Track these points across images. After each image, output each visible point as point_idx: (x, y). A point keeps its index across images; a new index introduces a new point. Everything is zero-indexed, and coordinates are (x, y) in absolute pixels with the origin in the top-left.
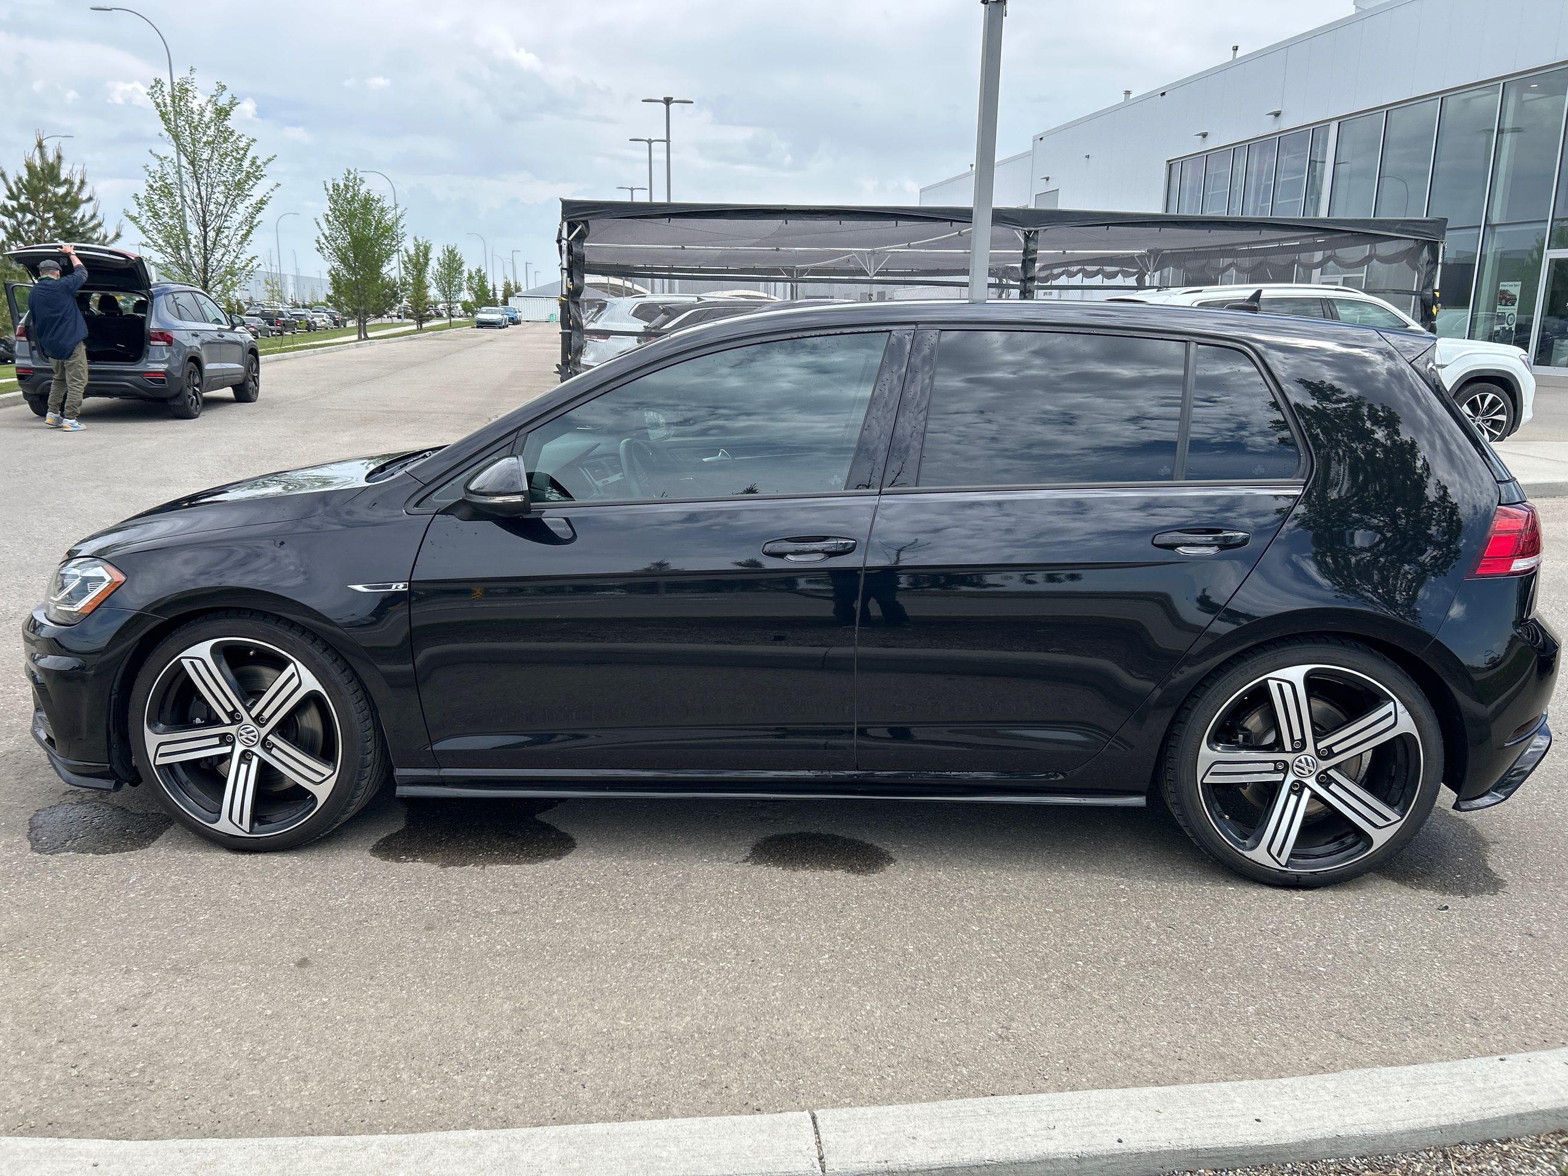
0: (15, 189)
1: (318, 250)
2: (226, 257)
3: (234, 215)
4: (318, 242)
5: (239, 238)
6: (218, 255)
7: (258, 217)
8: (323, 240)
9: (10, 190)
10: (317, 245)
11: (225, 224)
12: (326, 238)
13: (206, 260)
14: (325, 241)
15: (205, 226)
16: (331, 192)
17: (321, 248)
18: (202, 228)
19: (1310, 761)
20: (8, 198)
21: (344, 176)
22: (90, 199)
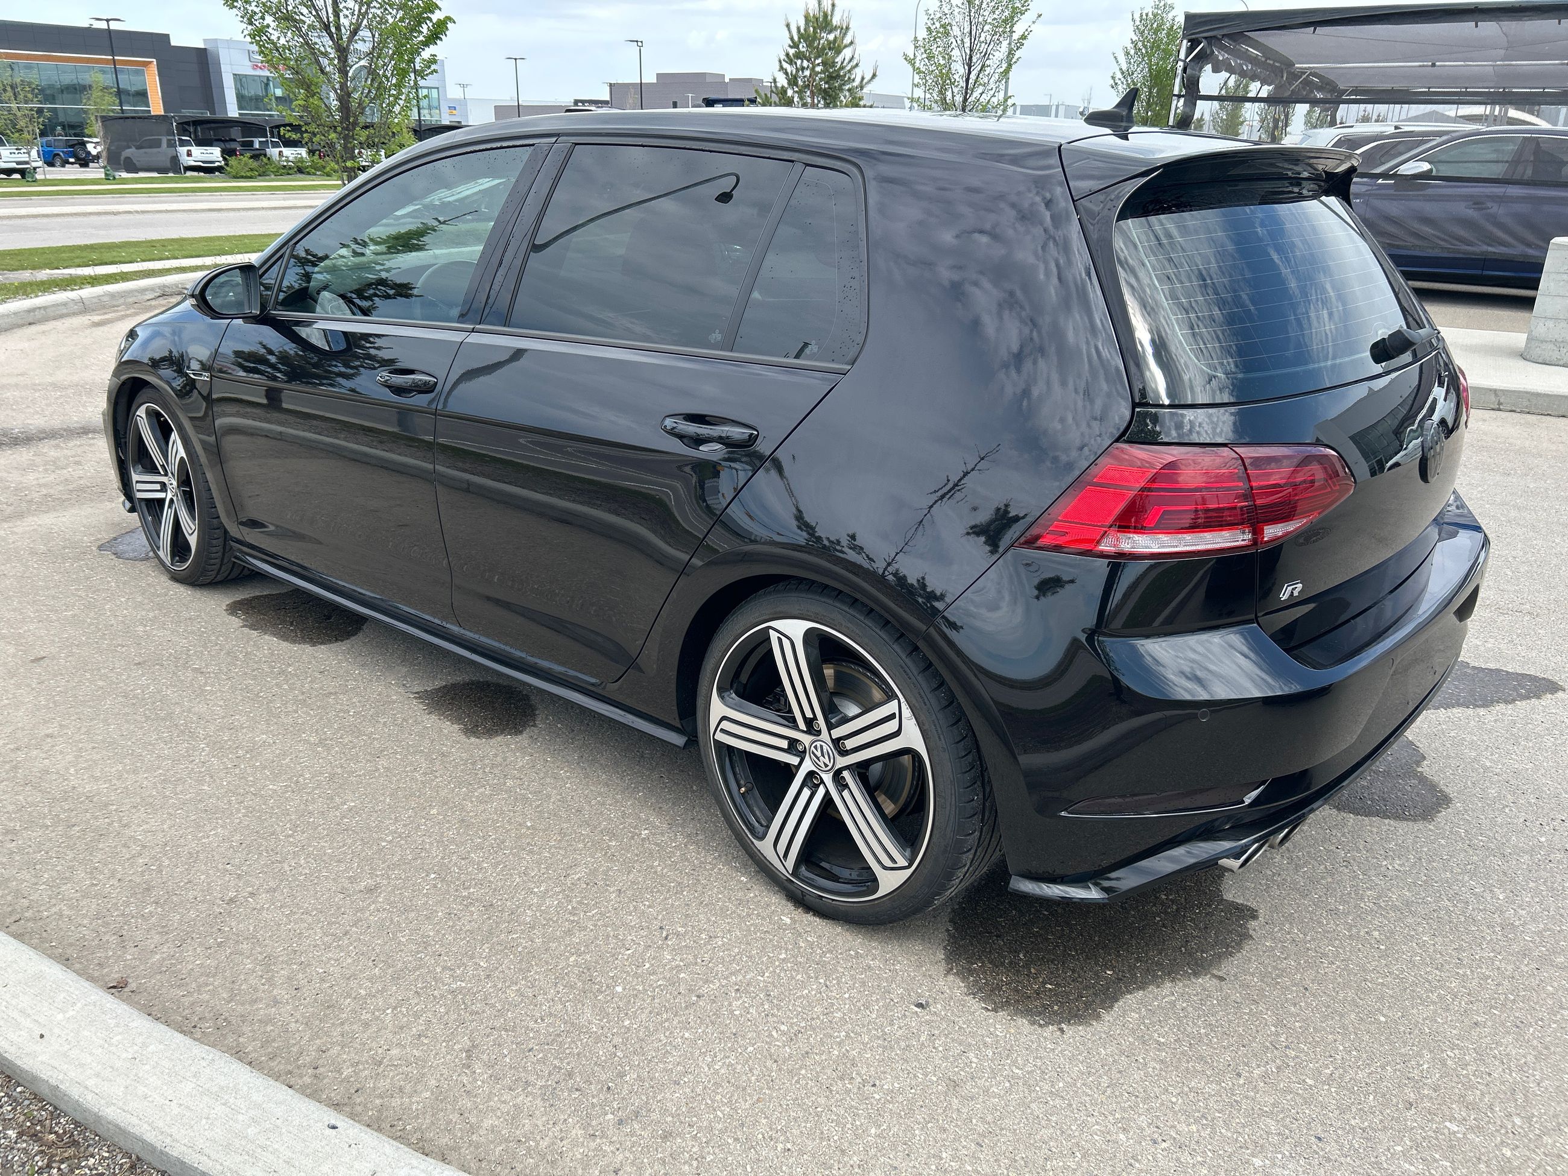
0: (796, 38)
1: (1113, 87)
2: (984, 95)
3: (996, 54)
4: (1113, 78)
5: (997, 76)
6: (976, 94)
7: (1018, 54)
8: (1119, 75)
9: (792, 39)
10: (1112, 82)
11: (988, 62)
12: (1123, 73)
13: (965, 100)
14: (1121, 76)
15: (970, 67)
16: (1138, 23)
17: (1116, 84)
18: (966, 67)
19: (825, 751)
20: (790, 46)
21: (1153, 4)
22: (852, 43)
